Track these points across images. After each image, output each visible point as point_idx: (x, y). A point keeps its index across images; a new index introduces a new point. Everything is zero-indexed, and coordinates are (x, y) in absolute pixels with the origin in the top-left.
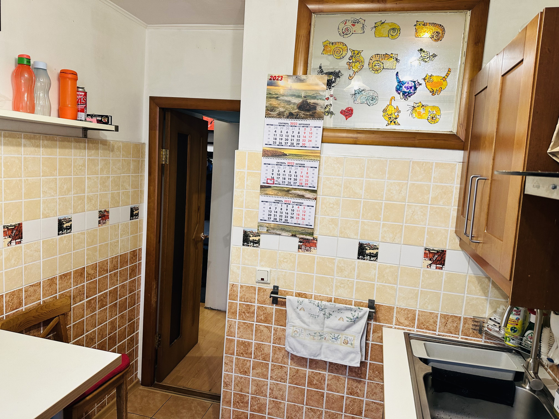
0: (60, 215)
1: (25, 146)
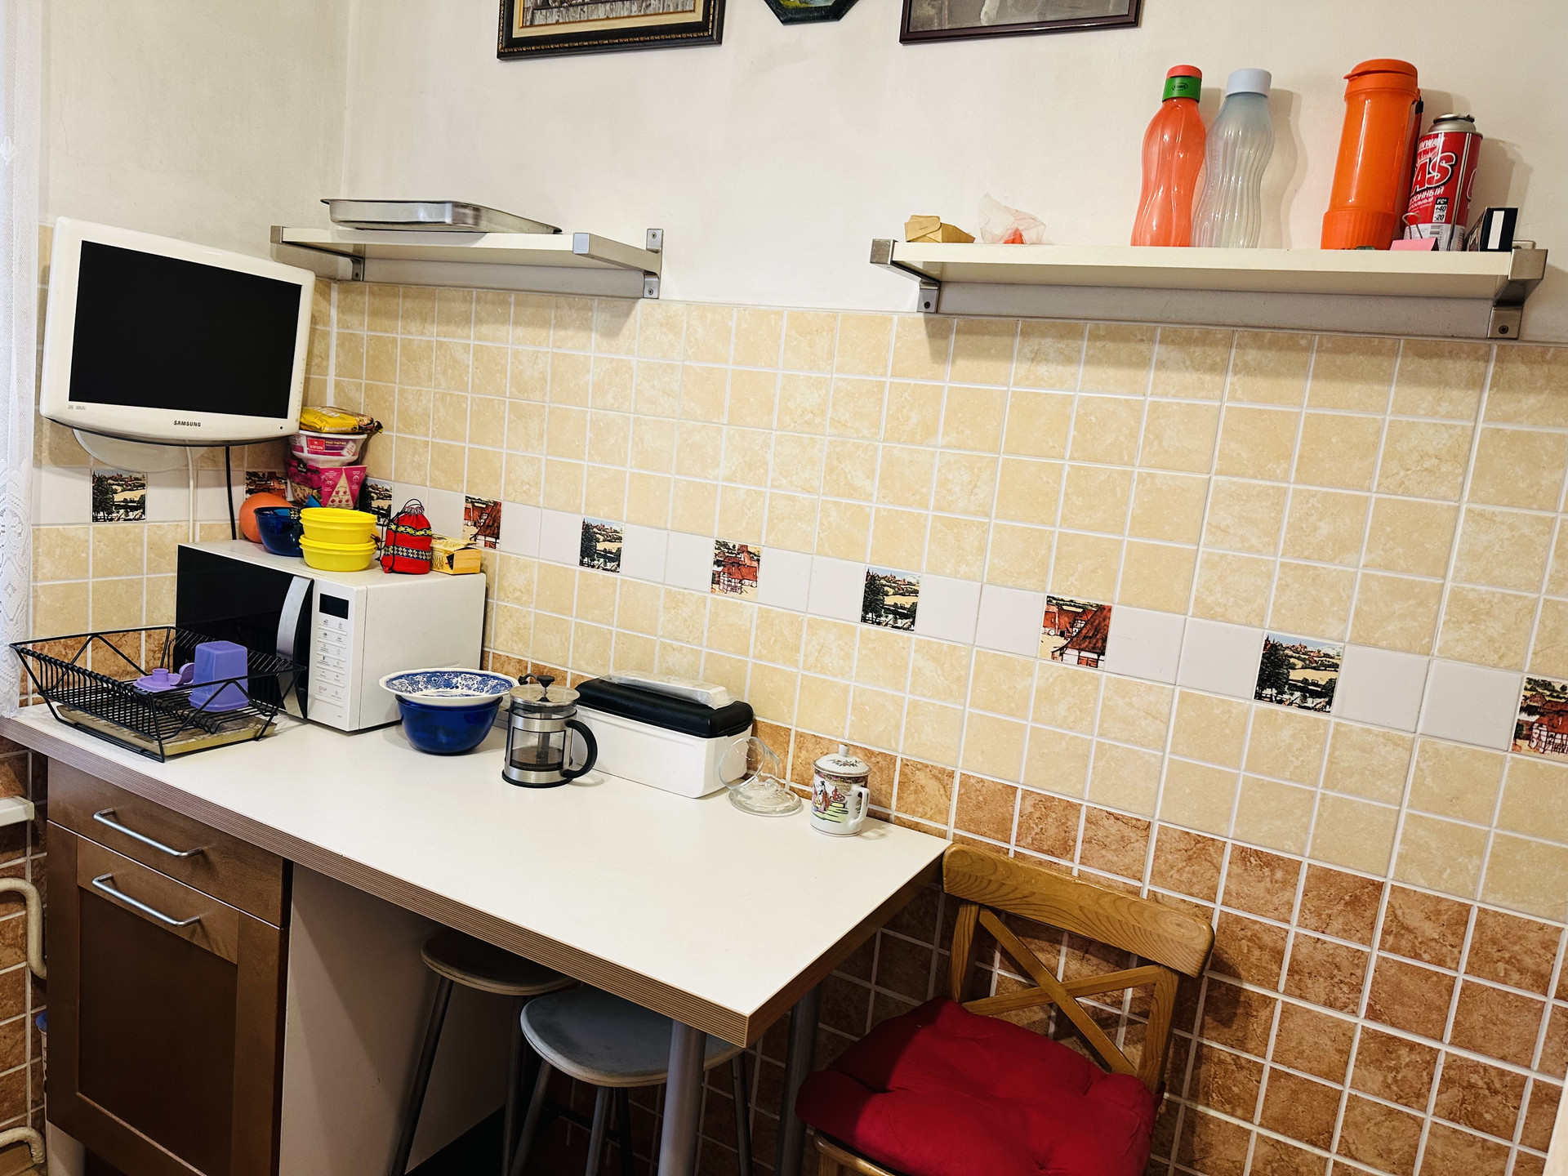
0: (1279, 629)
1: (1161, 365)
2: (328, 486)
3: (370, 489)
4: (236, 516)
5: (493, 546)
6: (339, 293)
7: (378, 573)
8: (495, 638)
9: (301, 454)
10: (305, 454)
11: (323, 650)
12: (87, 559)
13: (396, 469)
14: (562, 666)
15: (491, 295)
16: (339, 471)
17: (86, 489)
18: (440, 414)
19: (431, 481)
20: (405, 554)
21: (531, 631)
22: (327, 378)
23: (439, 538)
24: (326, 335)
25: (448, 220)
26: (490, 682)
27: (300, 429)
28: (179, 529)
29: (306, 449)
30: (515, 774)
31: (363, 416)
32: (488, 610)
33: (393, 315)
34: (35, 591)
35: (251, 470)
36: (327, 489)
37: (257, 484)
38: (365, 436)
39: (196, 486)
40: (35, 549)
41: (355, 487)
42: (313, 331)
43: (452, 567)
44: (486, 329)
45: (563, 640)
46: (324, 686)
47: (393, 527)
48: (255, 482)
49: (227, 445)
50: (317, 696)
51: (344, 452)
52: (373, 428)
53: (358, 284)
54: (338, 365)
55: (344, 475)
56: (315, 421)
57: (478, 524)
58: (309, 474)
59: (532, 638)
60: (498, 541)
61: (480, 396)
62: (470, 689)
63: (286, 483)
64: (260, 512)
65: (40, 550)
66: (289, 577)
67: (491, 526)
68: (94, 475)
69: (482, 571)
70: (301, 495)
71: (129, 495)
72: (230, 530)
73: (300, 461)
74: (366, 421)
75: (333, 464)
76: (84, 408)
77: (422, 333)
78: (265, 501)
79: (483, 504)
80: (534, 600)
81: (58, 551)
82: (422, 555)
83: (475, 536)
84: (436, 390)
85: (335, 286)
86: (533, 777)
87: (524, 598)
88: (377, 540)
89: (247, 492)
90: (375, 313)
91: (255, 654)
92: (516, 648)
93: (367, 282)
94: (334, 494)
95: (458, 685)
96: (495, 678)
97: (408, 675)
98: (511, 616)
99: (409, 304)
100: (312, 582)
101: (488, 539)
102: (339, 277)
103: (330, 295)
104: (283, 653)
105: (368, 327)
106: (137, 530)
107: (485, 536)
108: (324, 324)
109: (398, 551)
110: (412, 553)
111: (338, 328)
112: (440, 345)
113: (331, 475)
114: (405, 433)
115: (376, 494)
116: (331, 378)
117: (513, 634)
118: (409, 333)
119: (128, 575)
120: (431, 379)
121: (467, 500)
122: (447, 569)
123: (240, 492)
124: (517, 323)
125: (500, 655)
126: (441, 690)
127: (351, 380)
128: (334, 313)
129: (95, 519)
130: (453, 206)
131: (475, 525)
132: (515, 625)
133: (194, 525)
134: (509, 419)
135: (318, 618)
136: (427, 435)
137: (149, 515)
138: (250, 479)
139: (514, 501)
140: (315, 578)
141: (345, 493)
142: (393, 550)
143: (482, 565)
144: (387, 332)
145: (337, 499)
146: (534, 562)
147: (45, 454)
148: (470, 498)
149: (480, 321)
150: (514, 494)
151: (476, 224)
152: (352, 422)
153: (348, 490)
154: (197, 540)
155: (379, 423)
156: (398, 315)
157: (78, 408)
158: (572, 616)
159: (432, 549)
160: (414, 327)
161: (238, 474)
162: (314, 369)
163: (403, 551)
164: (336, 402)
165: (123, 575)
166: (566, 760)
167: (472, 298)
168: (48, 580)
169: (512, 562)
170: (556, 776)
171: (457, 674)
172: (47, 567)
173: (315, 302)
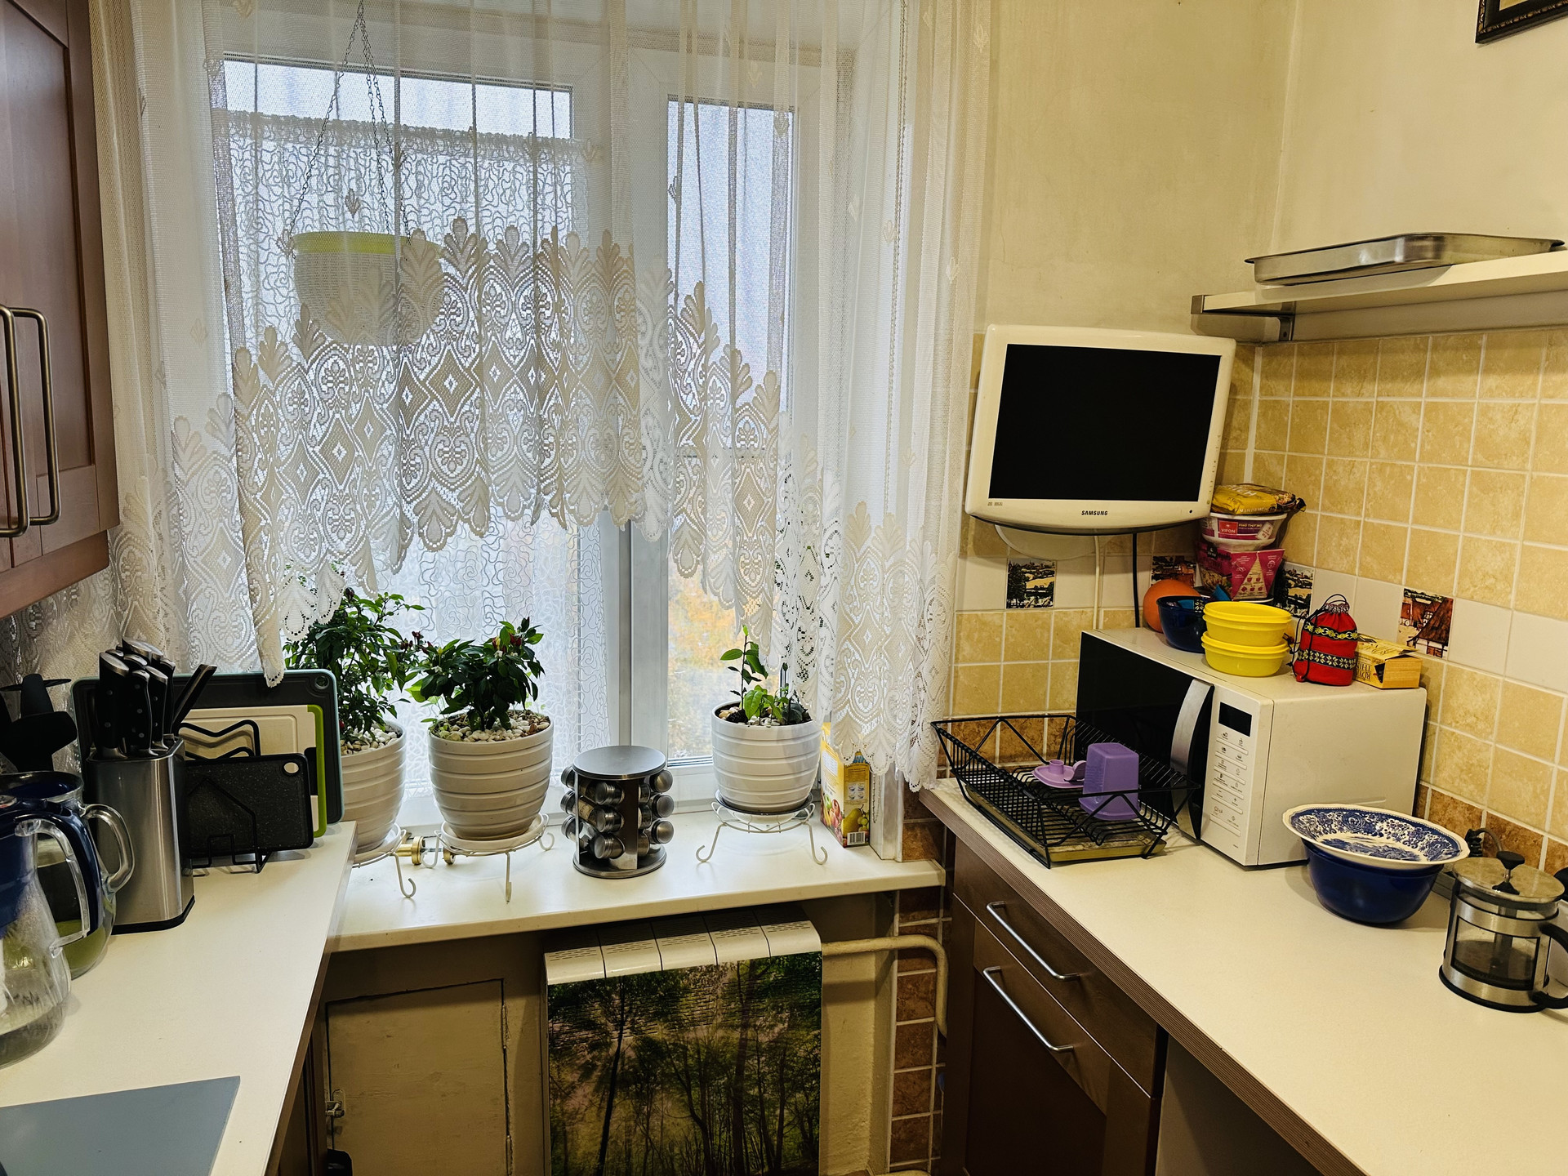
2: (1240, 572)
3: (1288, 575)
4: (1141, 603)
5: (1439, 653)
6: (1263, 357)
7: (1289, 681)
8: (1436, 772)
9: (1211, 538)
10: (1216, 538)
11: (1221, 766)
12: (1001, 643)
13: (1318, 553)
14: (1535, 827)
15: (1452, 339)
16: (1252, 556)
17: (1001, 576)
18: (1377, 489)
19: (1360, 569)
20: (1323, 661)
21: (1489, 771)
22: (1247, 451)
23: (1368, 641)
24: (1247, 405)
25: (1399, 258)
26: (1426, 837)
27: (1212, 511)
28: (1083, 616)
29: (1217, 533)
30: (1457, 978)
31: (1284, 493)
32: (1428, 734)
33: (1324, 376)
34: (956, 672)
35: (1158, 555)
36: (1238, 577)
37: (1164, 569)
38: (1284, 516)
39: (1102, 573)
40: (958, 632)
41: (1270, 573)
42: (1231, 402)
43: (1381, 679)
44: (1442, 382)
45: (1538, 791)
46: (1220, 807)
47: (1310, 628)
48: (1161, 566)
49: (1134, 532)
50: (1212, 818)
51: (1260, 535)
52: (1295, 506)
53: (1285, 345)
54: (1259, 438)
55: (1258, 560)
56: (1228, 502)
57: (1419, 625)
58: (1219, 559)
59: (1489, 781)
60: (1445, 648)
61: (1430, 465)
62: (1399, 840)
63: (1195, 567)
64: (1162, 602)
65: (962, 634)
66: (1186, 680)
67: (1437, 629)
68: (1010, 564)
69: (1422, 685)
70: (1209, 581)
71: (1039, 582)
72: (1133, 618)
73: (1211, 545)
74: (1287, 499)
75: (1246, 548)
76: (1001, 504)
77: (1359, 394)
78: (1172, 589)
79: (1427, 599)
80: (1495, 729)
81: (976, 635)
82: (1344, 663)
83: (1414, 639)
84: (1372, 461)
85: (1259, 350)
86: (1484, 990)
87: (1481, 726)
88: (1290, 640)
89: (1153, 578)
90: (1303, 375)
91: (1148, 760)
92: (1465, 790)
93: (1296, 341)
94: (1246, 581)
95: (1383, 832)
96: (1434, 832)
97: (1319, 810)
98: (1460, 748)
99: (1344, 361)
100: (1212, 688)
101: (1432, 644)
102: (1265, 340)
103: (1253, 360)
104: (1177, 762)
105: (1295, 392)
106: (1045, 616)
107: (1429, 640)
108: (1246, 393)
109: (1314, 656)
110: (1332, 661)
111: (1261, 395)
112: (1381, 406)
113: (1244, 560)
114: (1332, 511)
115: (1294, 581)
116: (1250, 452)
117: (1462, 771)
118: (1343, 395)
119: (1034, 660)
120: (1368, 447)
121: (1405, 594)
122: (1375, 681)
123: (1145, 578)
124: (1488, 371)
125: (1442, 795)
126: (1359, 835)
127: (1273, 452)
128: (1257, 380)
129: (1009, 606)
130: (1406, 241)
131: (1415, 626)
132: (1465, 760)
133: (1098, 611)
134: (1470, 492)
135: (1218, 729)
136: (1359, 514)
137: (1056, 602)
138: (1157, 564)
139: (1472, 599)
140: (1216, 684)
141: (1258, 580)
142: (1309, 654)
143: (1422, 676)
144: (1315, 395)
145: (1249, 587)
146: (1498, 680)
147: (970, 546)
148: (1410, 591)
149: (1436, 372)
150: (1472, 589)
151: (1437, 256)
152: (1270, 501)
153: (1261, 576)
154: (1101, 627)
155: (1301, 500)
156: (1331, 376)
157: (996, 504)
158: (1553, 761)
159: (1357, 655)
160: (1348, 388)
161: (1144, 559)
162: (1231, 443)
163: (1320, 658)
164: (1254, 477)
165: (1030, 660)
166: (1539, 978)
167: (1427, 347)
168: (967, 662)
169: (1465, 677)
170: (1522, 997)
171: (1383, 818)
172: (967, 649)
173: (1235, 370)
